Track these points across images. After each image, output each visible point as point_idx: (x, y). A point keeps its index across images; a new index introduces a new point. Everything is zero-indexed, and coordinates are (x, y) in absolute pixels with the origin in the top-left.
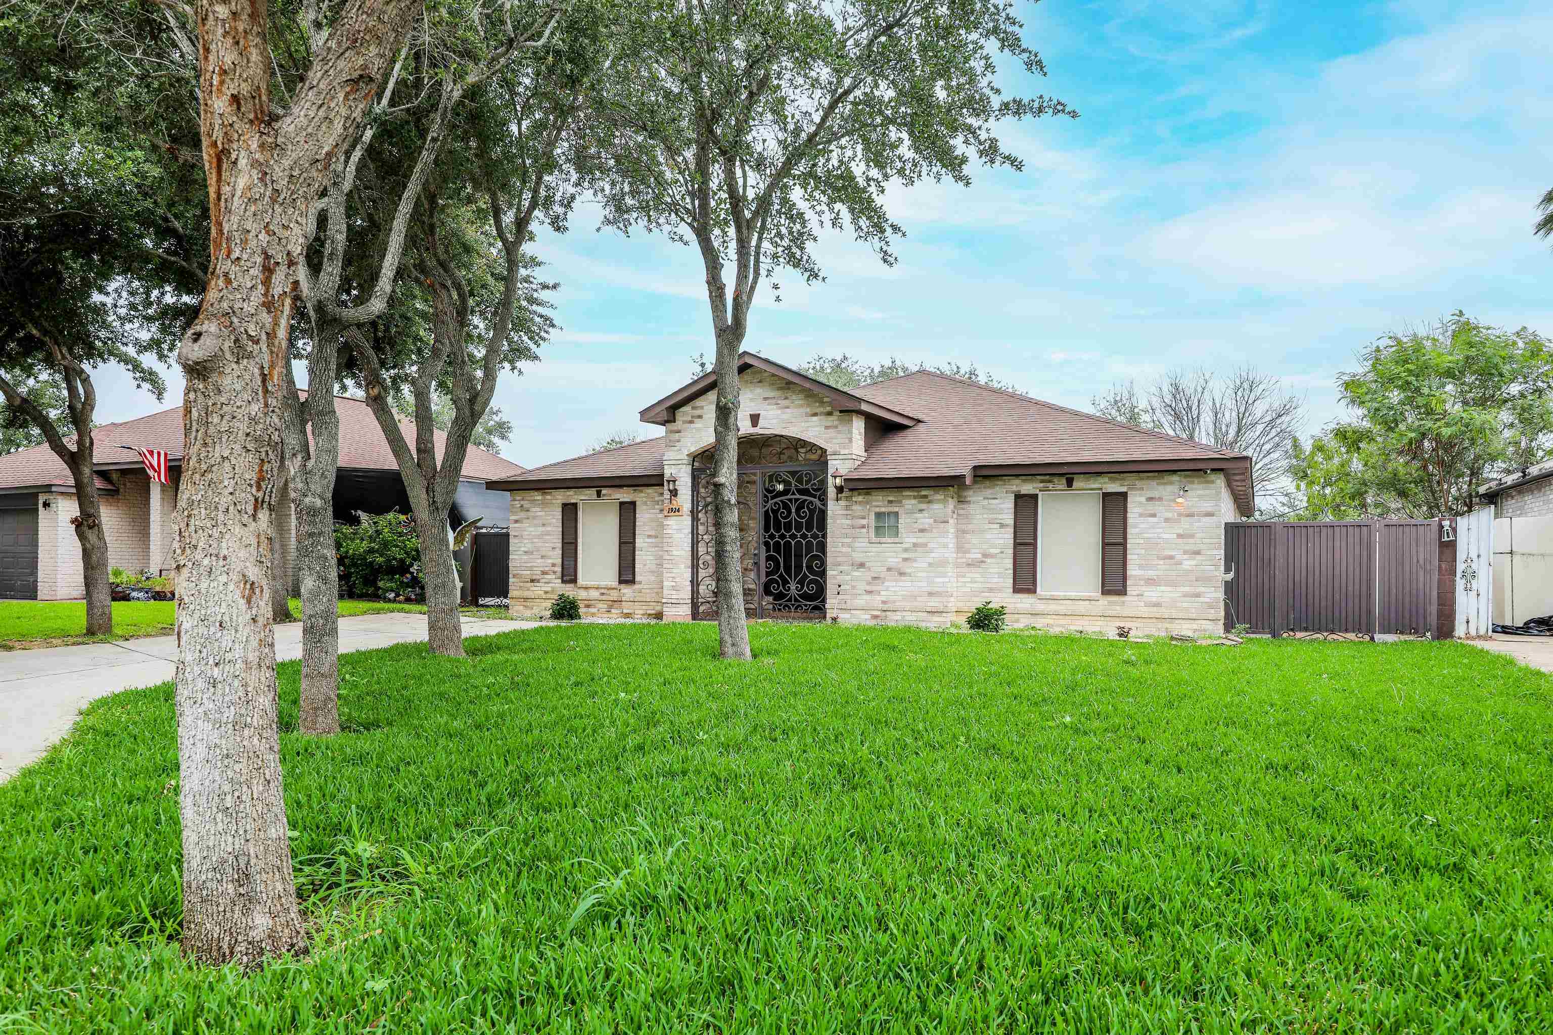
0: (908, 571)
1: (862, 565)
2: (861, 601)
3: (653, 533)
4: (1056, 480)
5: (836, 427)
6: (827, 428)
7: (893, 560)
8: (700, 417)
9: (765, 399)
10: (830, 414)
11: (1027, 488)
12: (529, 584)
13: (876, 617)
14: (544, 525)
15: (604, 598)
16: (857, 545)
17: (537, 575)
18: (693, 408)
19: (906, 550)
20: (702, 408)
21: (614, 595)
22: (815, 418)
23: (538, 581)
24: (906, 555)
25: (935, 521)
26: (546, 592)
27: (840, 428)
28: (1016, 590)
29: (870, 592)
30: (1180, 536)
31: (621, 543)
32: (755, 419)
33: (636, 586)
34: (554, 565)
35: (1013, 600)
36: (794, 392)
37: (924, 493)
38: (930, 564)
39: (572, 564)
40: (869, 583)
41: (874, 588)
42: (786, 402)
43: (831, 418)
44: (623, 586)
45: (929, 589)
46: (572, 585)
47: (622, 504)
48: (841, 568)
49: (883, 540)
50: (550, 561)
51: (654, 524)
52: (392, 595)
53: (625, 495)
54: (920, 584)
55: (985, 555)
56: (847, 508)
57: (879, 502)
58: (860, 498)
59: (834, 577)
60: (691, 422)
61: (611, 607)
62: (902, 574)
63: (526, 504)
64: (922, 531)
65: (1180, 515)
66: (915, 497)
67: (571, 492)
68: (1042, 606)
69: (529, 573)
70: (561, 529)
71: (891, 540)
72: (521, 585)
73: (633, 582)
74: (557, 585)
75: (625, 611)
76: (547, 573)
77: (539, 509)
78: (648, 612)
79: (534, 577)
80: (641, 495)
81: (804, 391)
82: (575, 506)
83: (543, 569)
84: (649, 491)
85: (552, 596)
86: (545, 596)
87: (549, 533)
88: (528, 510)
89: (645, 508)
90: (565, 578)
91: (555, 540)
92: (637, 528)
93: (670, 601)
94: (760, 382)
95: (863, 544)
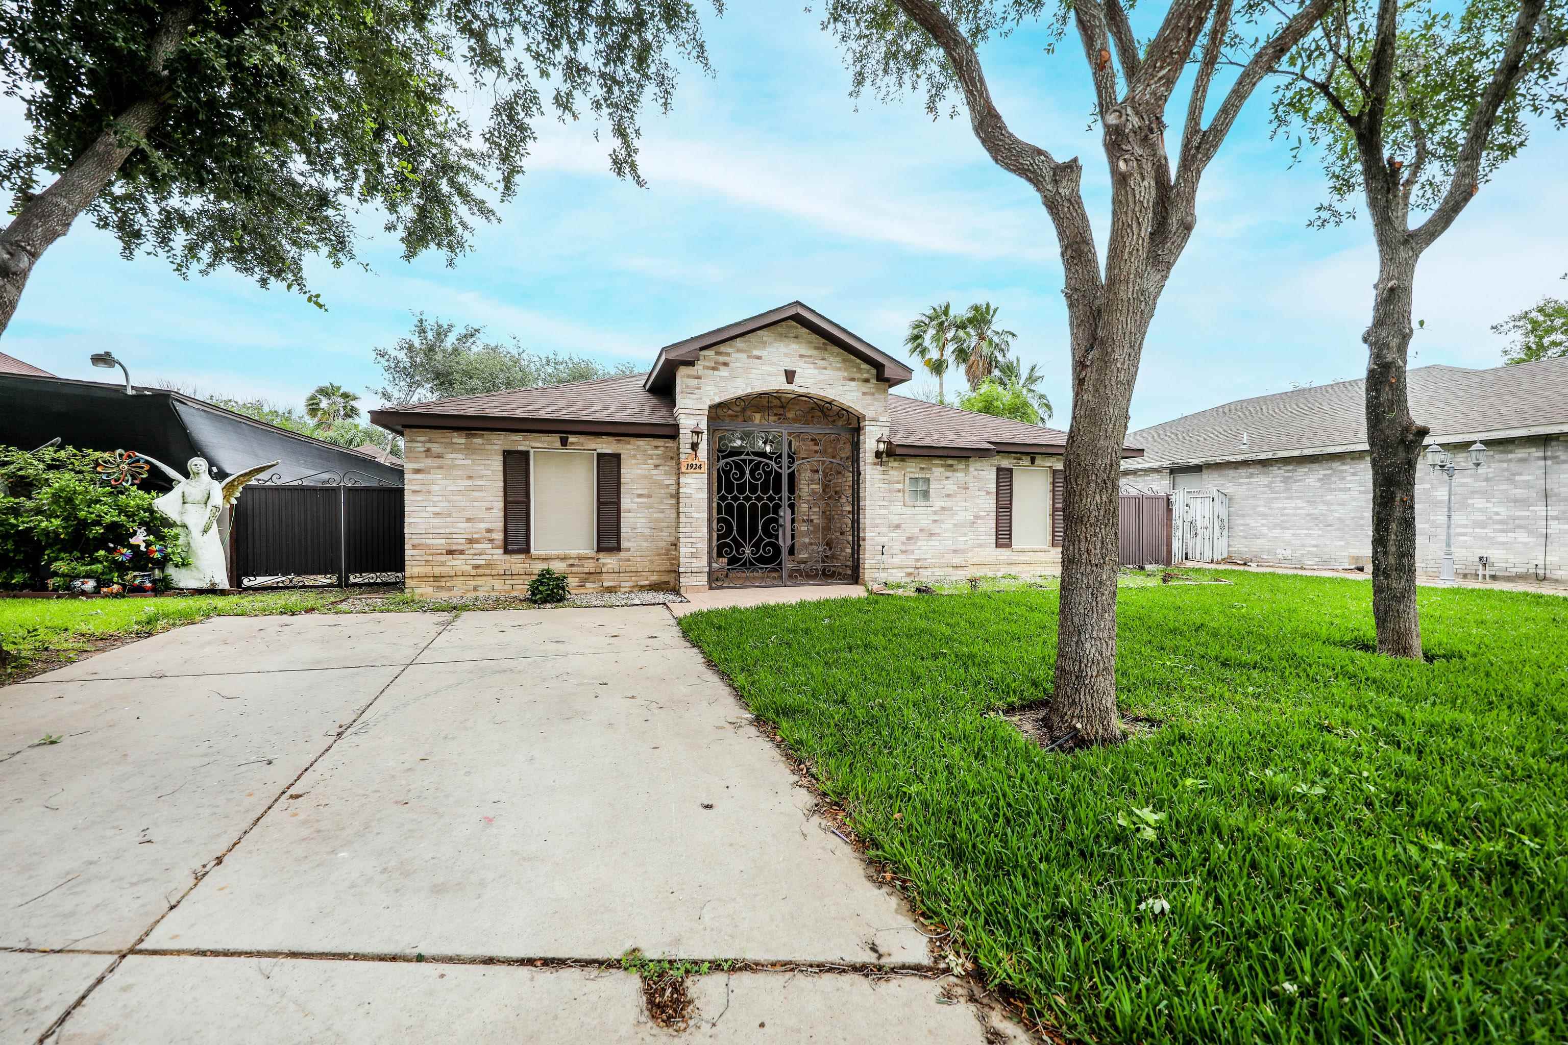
0: (937, 531)
1: (898, 527)
2: (896, 561)
3: (645, 492)
4: (1024, 457)
5: (873, 394)
6: (864, 394)
7: (925, 522)
8: (726, 364)
9: (801, 356)
10: (867, 381)
11: (1005, 463)
12: (444, 557)
13: (909, 574)
14: (470, 477)
15: (574, 569)
16: (892, 508)
17: (459, 542)
18: (717, 353)
19: (935, 513)
20: (728, 354)
21: (589, 566)
22: (853, 383)
23: (462, 552)
24: (936, 517)
25: (959, 488)
26: (476, 567)
27: (877, 396)
28: (998, 545)
29: (903, 552)
31: (599, 503)
32: (790, 376)
33: (622, 554)
34: (489, 531)
35: (995, 552)
36: (832, 354)
37: (950, 462)
38: (955, 525)
39: (523, 529)
40: (903, 543)
41: (909, 548)
42: (823, 363)
43: (868, 385)
44: (602, 555)
45: (953, 547)
46: (523, 556)
47: (600, 456)
48: (878, 530)
49: (917, 503)
50: (484, 525)
51: (646, 481)
52: (90, 585)
53: (606, 446)
54: (947, 543)
55: (977, 517)
56: (884, 473)
57: (913, 468)
58: (896, 464)
59: (872, 538)
60: (714, 369)
61: (586, 580)
62: (932, 534)
63: (436, 448)
64: (948, 496)
66: (942, 466)
67: (518, 437)
68: (1014, 557)
69: (443, 541)
70: (502, 484)
71: (923, 504)
72: (430, 558)
73: (618, 549)
74: (495, 557)
75: (606, 584)
76: (477, 541)
77: (460, 456)
78: (640, 583)
79: (455, 548)
80: (629, 447)
81: (842, 355)
82: (527, 454)
83: (469, 536)
84: (641, 442)
85: (488, 572)
86: (473, 572)
87: (479, 489)
88: (439, 456)
89: (633, 461)
90: (510, 548)
91: (491, 498)
92: (623, 486)
93: (689, 570)
94: (796, 337)
95: (898, 507)
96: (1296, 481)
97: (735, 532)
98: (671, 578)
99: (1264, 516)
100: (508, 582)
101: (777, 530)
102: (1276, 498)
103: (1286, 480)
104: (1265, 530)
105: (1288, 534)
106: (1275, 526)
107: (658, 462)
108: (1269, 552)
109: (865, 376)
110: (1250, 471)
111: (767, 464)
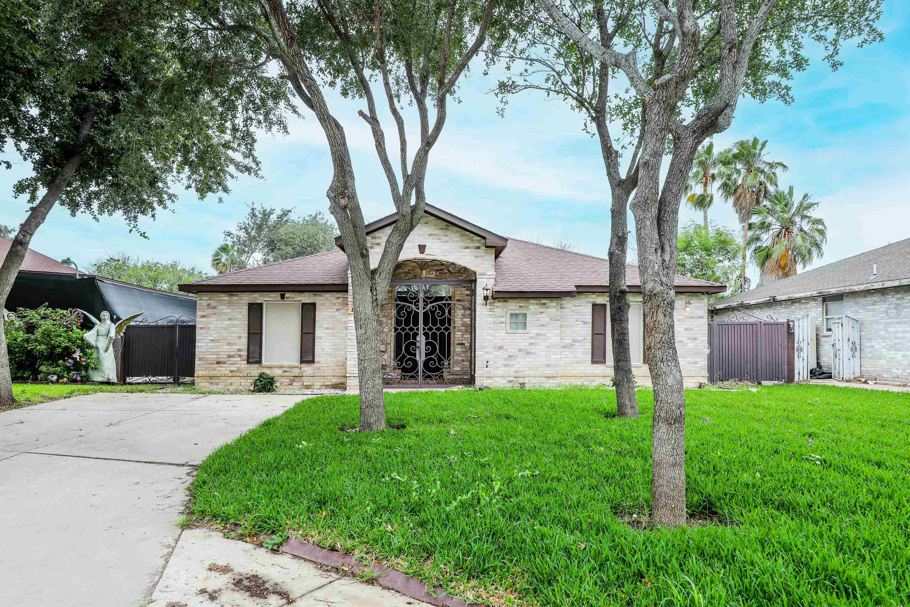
0: (533, 351)
1: (501, 348)
2: (500, 372)
3: (330, 326)
5: (483, 257)
6: (476, 257)
7: (523, 345)
8: (378, 244)
9: (430, 235)
10: (478, 248)
11: (599, 300)
12: (215, 366)
13: (511, 381)
14: (230, 319)
15: (286, 374)
16: (497, 335)
17: (223, 357)
18: (373, 238)
19: (531, 338)
20: (380, 238)
21: (296, 372)
22: (467, 250)
23: (224, 363)
24: (532, 341)
25: (551, 319)
26: (232, 371)
27: (485, 257)
28: (593, 362)
29: (505, 365)
30: (686, 329)
31: (302, 334)
32: (422, 248)
33: (315, 365)
34: (239, 350)
35: (592, 368)
37: (544, 301)
38: (548, 347)
39: (258, 349)
40: (505, 359)
41: (510, 363)
42: (445, 238)
43: (479, 251)
44: (303, 365)
45: (547, 363)
46: (257, 365)
47: (303, 304)
48: (485, 350)
49: (516, 331)
50: (236, 347)
51: (331, 320)
52: (55, 378)
53: (307, 298)
54: (541, 359)
55: (574, 341)
56: (491, 310)
57: (513, 306)
58: (500, 304)
59: (481, 356)
60: (371, 247)
61: (293, 381)
62: (528, 353)
63: (213, 303)
64: (542, 325)
65: (686, 318)
66: (537, 304)
67: (257, 295)
68: (609, 371)
69: (215, 356)
70: (247, 323)
71: (521, 331)
72: (208, 366)
73: (313, 362)
74: (242, 366)
75: (305, 384)
76: (232, 357)
77: (226, 307)
78: (326, 384)
79: (220, 360)
80: (321, 298)
81: (459, 231)
82: (261, 305)
83: (229, 353)
84: (328, 295)
85: (238, 374)
86: (230, 375)
87: (235, 326)
88: (214, 308)
89: (324, 307)
90: (250, 360)
91: (241, 331)
92: (317, 323)
93: (352, 375)
94: (426, 223)
95: (501, 334)
96: (903, 308)
98: (343, 380)
99: (883, 339)
100: (248, 381)
101: (415, 350)
102: (891, 323)
103: (897, 307)
104: (884, 351)
105: (899, 355)
106: (891, 348)
107: (339, 307)
108: (886, 371)
109: (477, 245)
111: (409, 307)
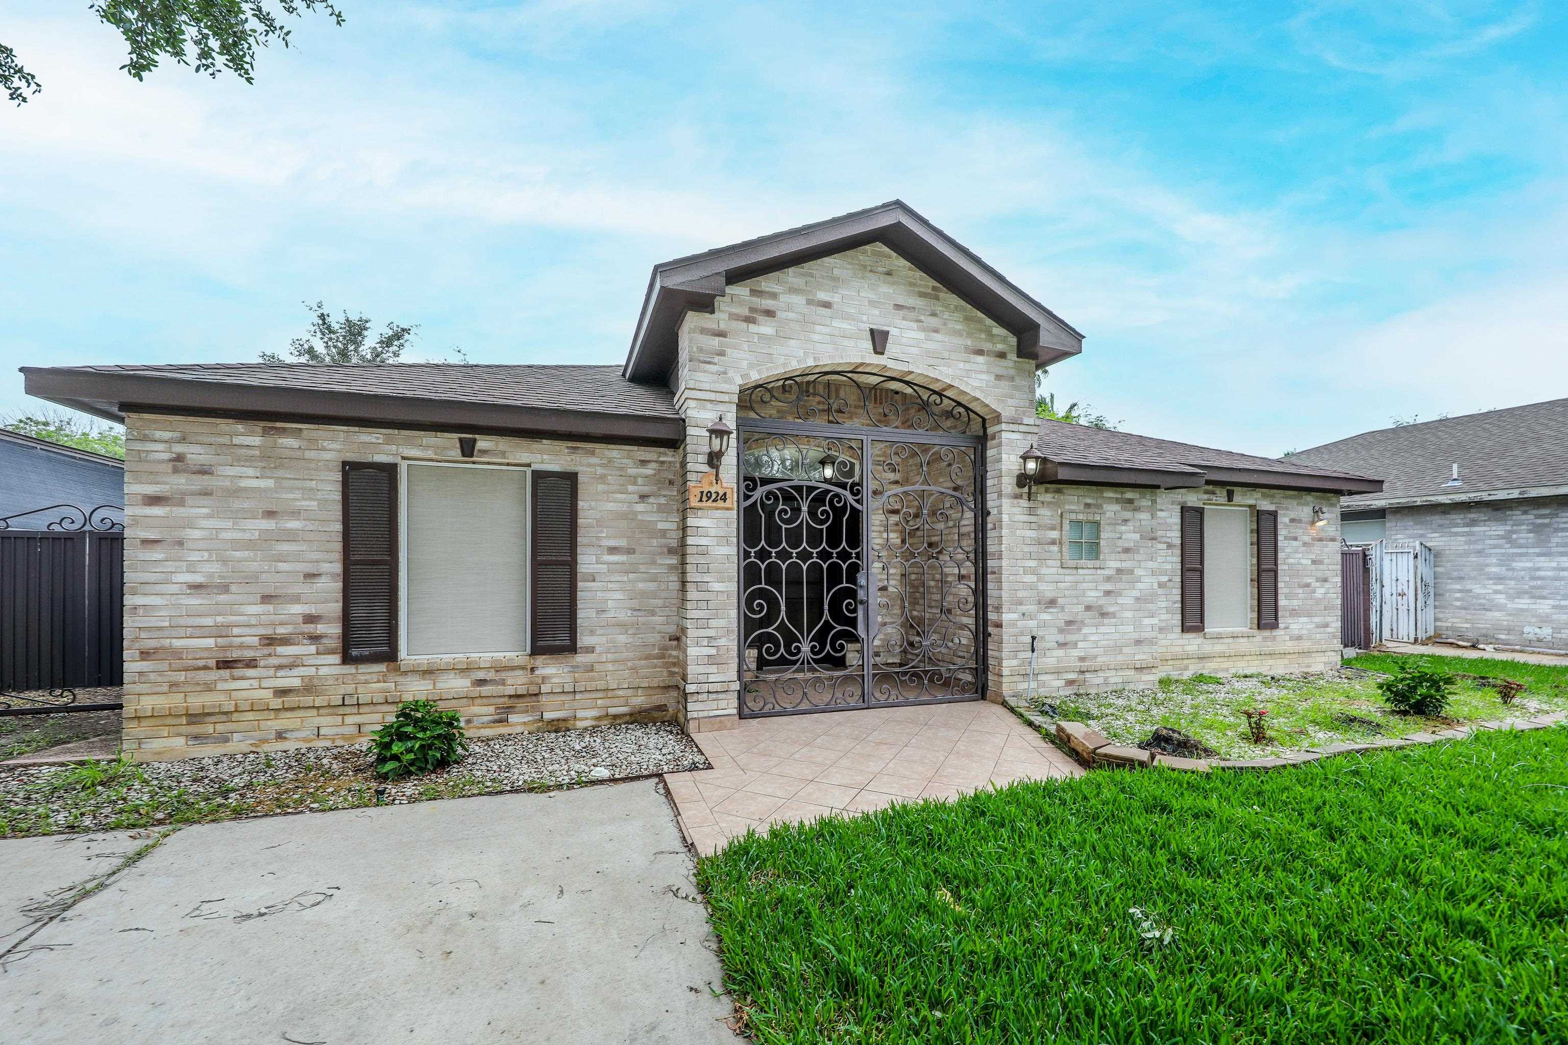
0: (1111, 609)
1: (1052, 603)
2: (1053, 661)
3: (623, 543)
4: (1218, 490)
5: (1012, 379)
6: (998, 377)
7: (1093, 596)
8: (770, 313)
9: (898, 307)
10: (1002, 355)
11: (1193, 499)
12: (214, 675)
13: (1070, 683)
14: (270, 514)
16: (1044, 571)
17: (245, 644)
18: (754, 292)
19: (1108, 579)
20: (774, 296)
21: (517, 682)
22: (980, 359)
23: (251, 664)
24: (1109, 587)
25: (1142, 537)
26: (282, 692)
29: (1062, 645)
30: (1314, 562)
31: (537, 565)
32: (879, 340)
33: (580, 658)
34: (310, 619)
35: (1182, 641)
36: (947, 307)
37: (1129, 495)
38: (1137, 599)
39: (381, 613)
40: (1061, 631)
41: (1070, 638)
42: (933, 322)
43: (1003, 362)
44: (540, 660)
45: (1135, 636)
46: (382, 667)
47: (538, 476)
48: (1023, 608)
49: (1082, 562)
50: (298, 609)
51: (624, 524)
53: (550, 458)
54: (1126, 628)
55: (1159, 585)
56: (1031, 511)
57: (1073, 504)
58: (1048, 497)
59: (1013, 624)
60: (749, 320)
61: (510, 709)
62: (1103, 615)
63: (195, 454)
64: (1127, 550)
65: (1313, 539)
66: (1117, 501)
67: (375, 435)
68: (1208, 647)
69: (210, 642)
70: (339, 527)
71: (1090, 564)
72: (181, 677)
73: (572, 648)
74: (323, 671)
75: (548, 716)
76: (285, 641)
77: (250, 472)
78: (612, 711)
79: (235, 654)
80: (594, 460)
81: (963, 310)
82: (391, 470)
83: (268, 631)
84: (615, 452)
85: (308, 700)
86: (277, 703)
87: (291, 537)
88: (204, 471)
89: (601, 487)
90: (355, 652)
91: (315, 556)
92: (581, 532)
93: (705, 687)
94: (889, 274)
95: (1051, 569)
96: (1557, 530)
97: (783, 613)
98: (669, 699)
99: (1499, 579)
100: (349, 720)
101: (855, 611)
102: (1521, 555)
103: (1536, 529)
104: (1501, 599)
105: (1544, 607)
106: (1520, 594)
107: (646, 489)
108: (1509, 630)
109: (1000, 347)
110: (1472, 516)
111: (837, 496)
